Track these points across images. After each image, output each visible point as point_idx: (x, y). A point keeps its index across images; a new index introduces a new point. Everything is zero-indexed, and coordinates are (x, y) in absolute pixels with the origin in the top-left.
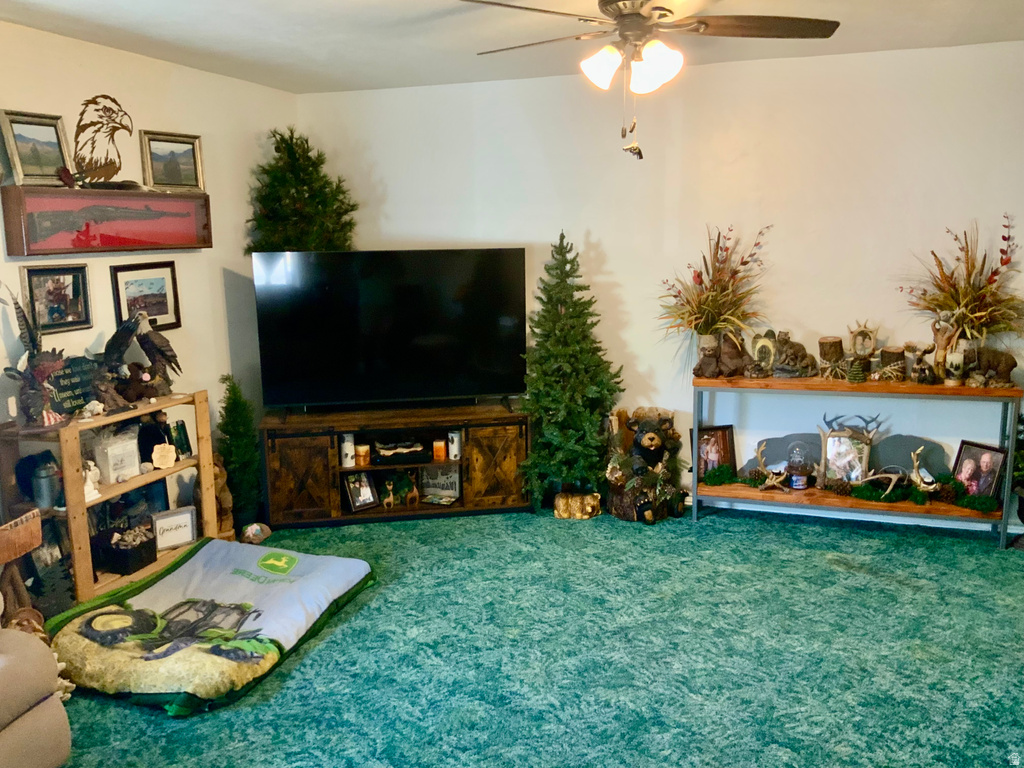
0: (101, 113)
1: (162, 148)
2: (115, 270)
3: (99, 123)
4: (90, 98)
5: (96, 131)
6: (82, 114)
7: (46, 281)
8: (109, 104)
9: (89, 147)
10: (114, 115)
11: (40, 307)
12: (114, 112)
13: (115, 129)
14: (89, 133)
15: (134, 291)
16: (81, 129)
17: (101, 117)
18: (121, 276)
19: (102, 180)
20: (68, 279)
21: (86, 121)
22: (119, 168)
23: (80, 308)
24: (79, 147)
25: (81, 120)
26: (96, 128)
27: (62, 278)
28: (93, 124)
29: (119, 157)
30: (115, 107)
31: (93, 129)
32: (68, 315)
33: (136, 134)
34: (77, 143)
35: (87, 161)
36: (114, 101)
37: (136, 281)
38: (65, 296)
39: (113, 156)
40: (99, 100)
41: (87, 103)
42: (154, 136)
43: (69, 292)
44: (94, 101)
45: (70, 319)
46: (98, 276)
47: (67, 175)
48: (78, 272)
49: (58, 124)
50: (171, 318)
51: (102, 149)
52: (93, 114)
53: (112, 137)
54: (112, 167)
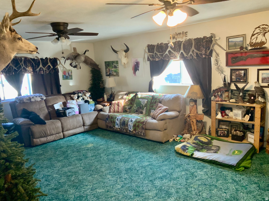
0: (261, 30)
2: (259, 70)
3: (260, 32)
4: (257, 27)
5: (258, 35)
6: (254, 32)
7: (236, 72)
8: (264, 26)
9: (255, 39)
10: (266, 29)
11: (233, 77)
12: (266, 28)
13: (266, 33)
14: (256, 36)
15: (265, 76)
16: (253, 35)
17: (261, 31)
18: (260, 72)
19: (259, 47)
20: (243, 72)
21: (255, 33)
22: (266, 43)
23: (245, 79)
24: (252, 40)
25: (253, 33)
26: (258, 34)
27: (241, 71)
28: (257, 33)
29: (266, 40)
30: (266, 27)
31: (257, 34)
32: (241, 80)
34: (251, 39)
35: (254, 43)
36: (267, 25)
37: (266, 73)
38: (241, 75)
39: (264, 40)
40: (260, 26)
41: (256, 29)
43: (243, 75)
44: (259, 27)
45: (242, 81)
46: (252, 71)
47: (242, 48)
48: (246, 70)
49: (244, 36)
51: (260, 38)
52: (258, 31)
53: (264, 35)
54: (263, 43)
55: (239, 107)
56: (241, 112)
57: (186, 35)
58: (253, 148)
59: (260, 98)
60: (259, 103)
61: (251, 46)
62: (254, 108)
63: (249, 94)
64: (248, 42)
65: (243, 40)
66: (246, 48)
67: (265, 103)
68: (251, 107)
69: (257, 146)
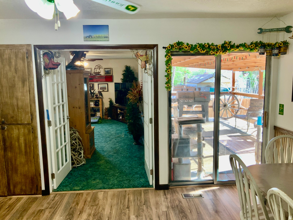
1: (106, 70)
2: (98, 84)
4: (97, 65)
8: (99, 66)
9: (96, 71)
13: (100, 68)
14: (96, 69)
15: (101, 87)
20: (92, 85)
21: (96, 68)
23: (93, 88)
33: (103, 68)
37: (101, 85)
39: (99, 71)
42: (105, 69)
43: (92, 86)
44: (97, 66)
46: (96, 85)
47: (91, 74)
48: (93, 84)
49: (91, 69)
50: (107, 90)
51: (98, 71)
52: (97, 67)
53: (99, 69)
54: (99, 73)
56: (93, 103)
58: (100, 117)
59: (100, 96)
60: (101, 98)
61: (94, 73)
62: (99, 100)
63: (95, 95)
64: (93, 72)
65: (91, 71)
66: (93, 74)
67: (102, 98)
68: (97, 100)
69: (101, 117)
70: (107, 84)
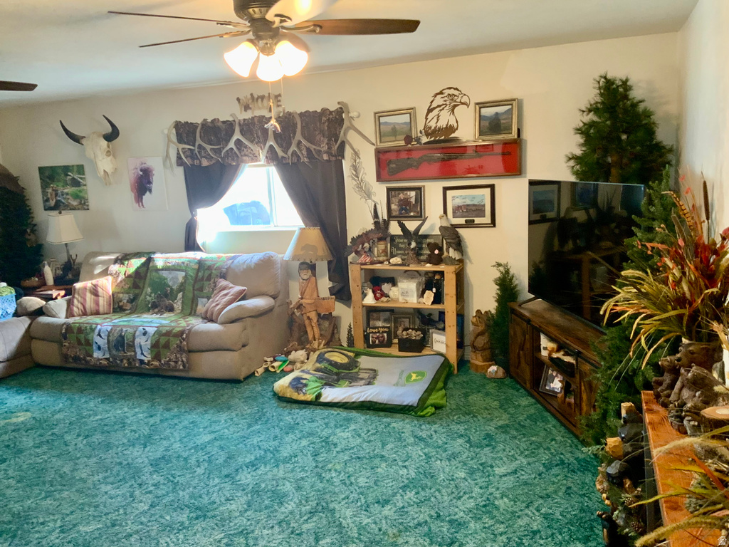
0: (446, 98)
1: (489, 112)
2: (445, 189)
3: (443, 105)
4: (438, 92)
5: (441, 110)
6: (432, 102)
7: (399, 194)
8: (452, 92)
9: (435, 119)
10: (456, 98)
11: (393, 207)
12: (455, 96)
13: (455, 106)
14: (436, 112)
15: (459, 202)
16: (430, 111)
17: (445, 101)
18: (449, 193)
19: (443, 138)
20: (413, 194)
21: (434, 105)
22: (457, 129)
23: (419, 209)
24: (428, 122)
25: (431, 106)
26: (441, 108)
27: (408, 193)
28: (439, 106)
29: (457, 122)
30: (456, 92)
31: (439, 109)
32: (411, 212)
33: (472, 106)
34: (427, 119)
35: (433, 128)
36: (458, 90)
37: (461, 196)
38: (411, 202)
39: (453, 122)
40: (444, 91)
41: (436, 95)
42: (482, 105)
43: (413, 200)
44: (441, 93)
45: (412, 214)
46: (433, 191)
47: (408, 139)
48: (419, 190)
49: (411, 112)
50: (487, 220)
51: (445, 119)
52: (439, 101)
53: (453, 111)
54: (451, 129)
55: (410, 275)
56: (415, 284)
57: (279, 103)
58: (446, 363)
59: (451, 250)
60: (451, 261)
61: (427, 135)
62: (442, 273)
63: (429, 244)
64: (421, 127)
65: (409, 121)
66: (418, 140)
67: (461, 261)
68: (435, 273)
69: (453, 359)
70: (492, 187)
